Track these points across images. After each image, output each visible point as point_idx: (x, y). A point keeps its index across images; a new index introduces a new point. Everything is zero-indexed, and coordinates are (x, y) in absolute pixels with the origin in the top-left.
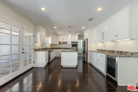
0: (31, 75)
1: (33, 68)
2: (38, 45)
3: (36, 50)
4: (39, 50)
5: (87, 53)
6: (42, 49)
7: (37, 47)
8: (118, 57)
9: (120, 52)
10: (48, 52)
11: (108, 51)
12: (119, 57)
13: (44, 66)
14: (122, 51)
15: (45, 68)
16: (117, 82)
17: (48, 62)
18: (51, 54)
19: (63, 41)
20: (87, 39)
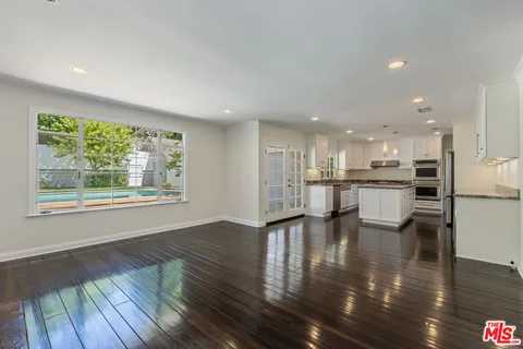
0: (300, 227)
1: (303, 216)
2: (314, 173)
3: (309, 183)
4: (315, 182)
6: (322, 182)
7: (311, 177)
10: (332, 187)
13: (322, 216)
15: (326, 220)
17: (332, 209)
18: (343, 194)
19: (385, 160)
20: (453, 153)
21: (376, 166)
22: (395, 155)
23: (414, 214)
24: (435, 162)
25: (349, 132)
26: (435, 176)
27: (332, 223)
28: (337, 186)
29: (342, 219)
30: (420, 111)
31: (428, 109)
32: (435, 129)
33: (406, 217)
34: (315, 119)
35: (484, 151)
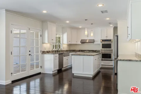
1: (40, 73)
2: (47, 46)
3: (44, 52)
4: (48, 52)
6: (53, 51)
7: (45, 49)
10: (58, 55)
13: (52, 73)
15: (54, 75)
17: (58, 68)
18: (65, 59)
19: (88, 39)
20: (117, 36)
21: (83, 42)
22: (92, 36)
23: (101, 68)
24: (110, 40)
25: (68, 22)
26: (110, 48)
27: (57, 76)
28: (61, 54)
29: (64, 73)
30: (102, 12)
31: (106, 11)
32: (110, 23)
33: (96, 71)
34: (45, 12)
35: (130, 35)
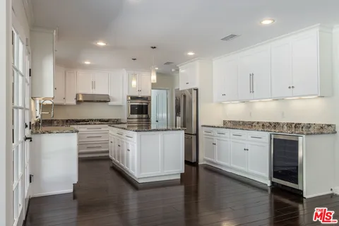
5: (197, 135)
8: (304, 136)
9: (293, 126)
11: (261, 125)
12: (307, 134)
14: (299, 124)
16: (302, 191)
19: (93, 92)
20: (197, 90)
24: (146, 98)
26: (146, 113)
